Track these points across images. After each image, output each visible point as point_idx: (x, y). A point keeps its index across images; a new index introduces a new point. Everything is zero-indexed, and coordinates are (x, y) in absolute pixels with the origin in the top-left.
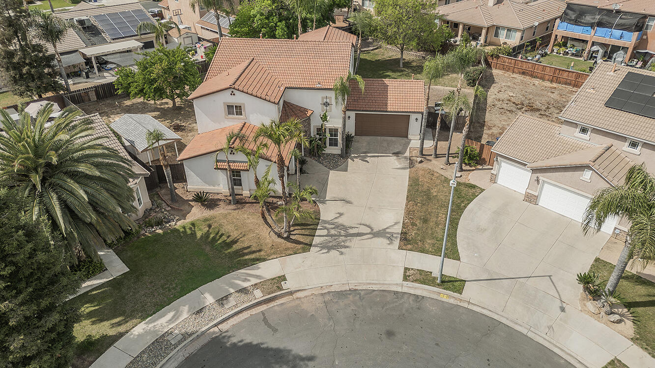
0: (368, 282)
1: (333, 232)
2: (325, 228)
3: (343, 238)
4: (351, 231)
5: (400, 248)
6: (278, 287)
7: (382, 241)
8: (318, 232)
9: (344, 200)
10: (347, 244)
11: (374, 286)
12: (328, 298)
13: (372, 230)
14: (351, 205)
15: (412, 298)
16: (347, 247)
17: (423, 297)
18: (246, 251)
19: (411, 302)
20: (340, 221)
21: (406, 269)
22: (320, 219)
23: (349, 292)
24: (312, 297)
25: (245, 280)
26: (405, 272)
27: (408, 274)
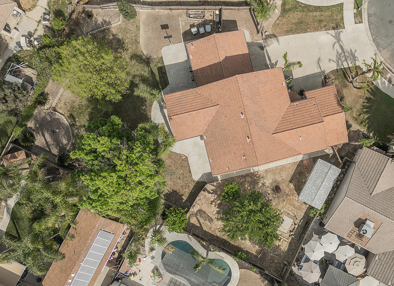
0: (367, 37)
1: (343, 59)
2: (342, 64)
3: (346, 54)
4: (340, 51)
5: (344, 28)
6: (383, 70)
7: (342, 36)
8: (346, 66)
9: (318, 63)
10: (349, 50)
11: (368, 34)
12: (381, 49)
13: (336, 43)
14: (321, 58)
15: (370, 18)
16: (351, 50)
17: (368, 14)
18: (370, 91)
19: (373, 18)
20: (334, 59)
21: (356, 23)
22: (337, 69)
23: (375, 42)
24: (383, 55)
25: (384, 83)
26: (358, 23)
27: (358, 22)
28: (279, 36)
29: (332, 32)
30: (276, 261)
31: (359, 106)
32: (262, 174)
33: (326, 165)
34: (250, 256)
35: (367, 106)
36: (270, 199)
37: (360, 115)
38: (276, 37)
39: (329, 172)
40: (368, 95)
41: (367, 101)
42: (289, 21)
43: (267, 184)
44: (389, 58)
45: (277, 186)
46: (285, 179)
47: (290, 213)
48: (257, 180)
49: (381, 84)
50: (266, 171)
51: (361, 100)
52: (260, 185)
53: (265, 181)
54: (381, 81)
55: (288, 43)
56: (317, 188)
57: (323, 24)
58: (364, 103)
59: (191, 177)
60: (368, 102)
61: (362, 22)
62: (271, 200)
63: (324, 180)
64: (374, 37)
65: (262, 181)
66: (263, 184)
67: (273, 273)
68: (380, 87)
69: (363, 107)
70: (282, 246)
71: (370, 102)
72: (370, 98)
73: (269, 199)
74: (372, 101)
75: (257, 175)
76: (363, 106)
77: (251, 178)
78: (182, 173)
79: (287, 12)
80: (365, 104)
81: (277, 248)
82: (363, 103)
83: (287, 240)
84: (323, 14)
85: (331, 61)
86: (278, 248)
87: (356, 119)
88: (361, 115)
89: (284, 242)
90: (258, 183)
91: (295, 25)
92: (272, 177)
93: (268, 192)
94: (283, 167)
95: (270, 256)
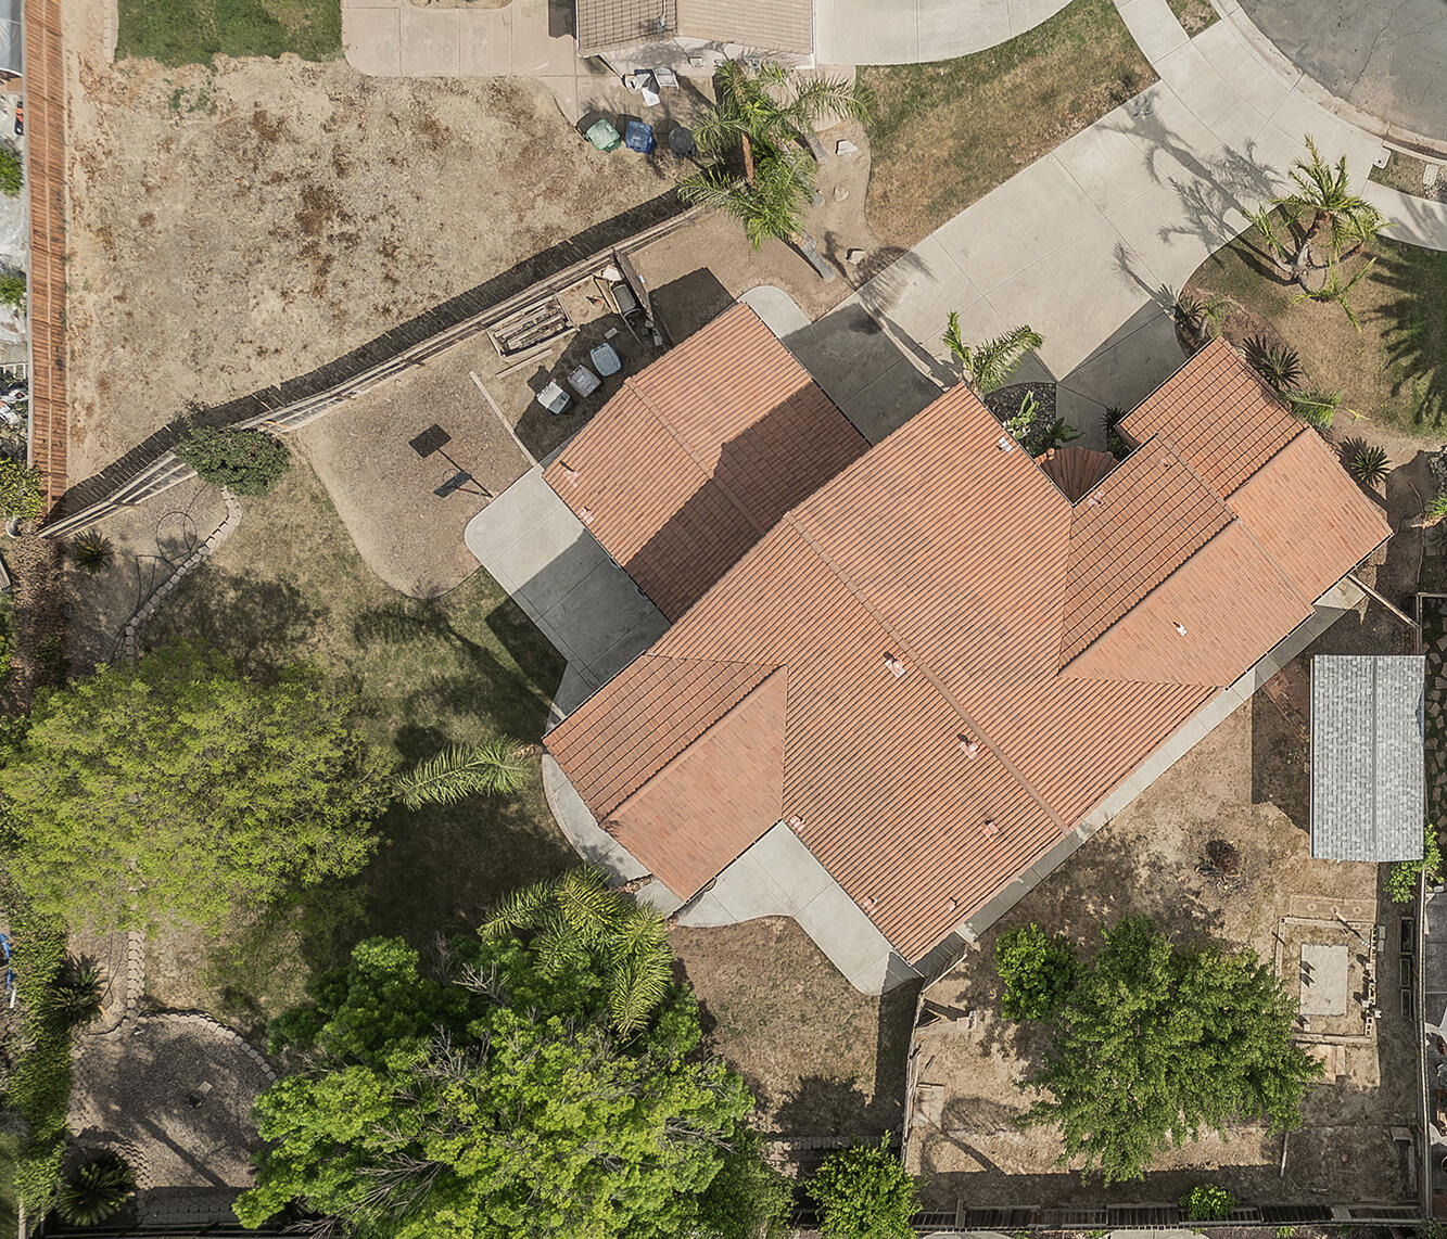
0: (1265, 64)
1: (1216, 203)
2: (1222, 225)
3: (1216, 177)
4: (1186, 177)
5: (1156, 76)
6: (1396, 164)
7: (1165, 110)
8: (1240, 225)
9: (1125, 267)
10: (1222, 156)
11: (1266, 50)
12: (1346, 86)
13: (1152, 151)
14: (1125, 247)
16: (1228, 151)
18: (1387, 273)
20: (1181, 219)
21: (1192, 33)
22: (1211, 256)
23: (1310, 69)
24: (1366, 106)
25: (1429, 213)
26: (1200, 30)
27: (1201, 24)
28: (914, 242)
29: (1119, 115)
30: (1360, 1148)
31: (1374, 361)
32: (1130, 827)
33: (1355, 670)
34: (1246, 1184)
35: (1406, 340)
36: (1211, 910)
37: (1395, 392)
38: (900, 251)
39: (1379, 690)
40: (1388, 295)
41: (1394, 322)
42: (921, 159)
43: (1171, 857)
44: (1395, 108)
45: (1211, 844)
46: (1233, 799)
47: (1320, 924)
48: (1121, 861)
49: (1418, 225)
50: (1140, 804)
51: (1371, 332)
52: (1144, 873)
53: (1154, 848)
54: (1412, 214)
55: (965, 252)
56: (1363, 780)
57: (1064, 103)
58: (1385, 334)
59: (846, 989)
60: (1399, 323)
61: (1215, 18)
62: (1218, 913)
63: (1375, 734)
64: (1293, 52)
65: (1143, 858)
66: (1156, 866)
67: (1373, 1199)
68: (1418, 239)
69: (1393, 354)
70: (1351, 1074)
71: (1412, 320)
72: (1401, 304)
73: (1206, 912)
74: (1416, 313)
75: (1109, 841)
76: (1390, 349)
77: (1094, 864)
78: (804, 993)
79: (893, 128)
80: (1393, 338)
81: (1337, 1097)
82: (1382, 335)
83: (1362, 1040)
84: (1043, 63)
85: (1172, 235)
86: (1342, 1090)
87: (1390, 418)
88: (1403, 390)
89: (1354, 1053)
90: (1130, 871)
91: (953, 168)
92: (1176, 818)
93: (1190, 889)
94: (1201, 753)
95: (1325, 1140)
